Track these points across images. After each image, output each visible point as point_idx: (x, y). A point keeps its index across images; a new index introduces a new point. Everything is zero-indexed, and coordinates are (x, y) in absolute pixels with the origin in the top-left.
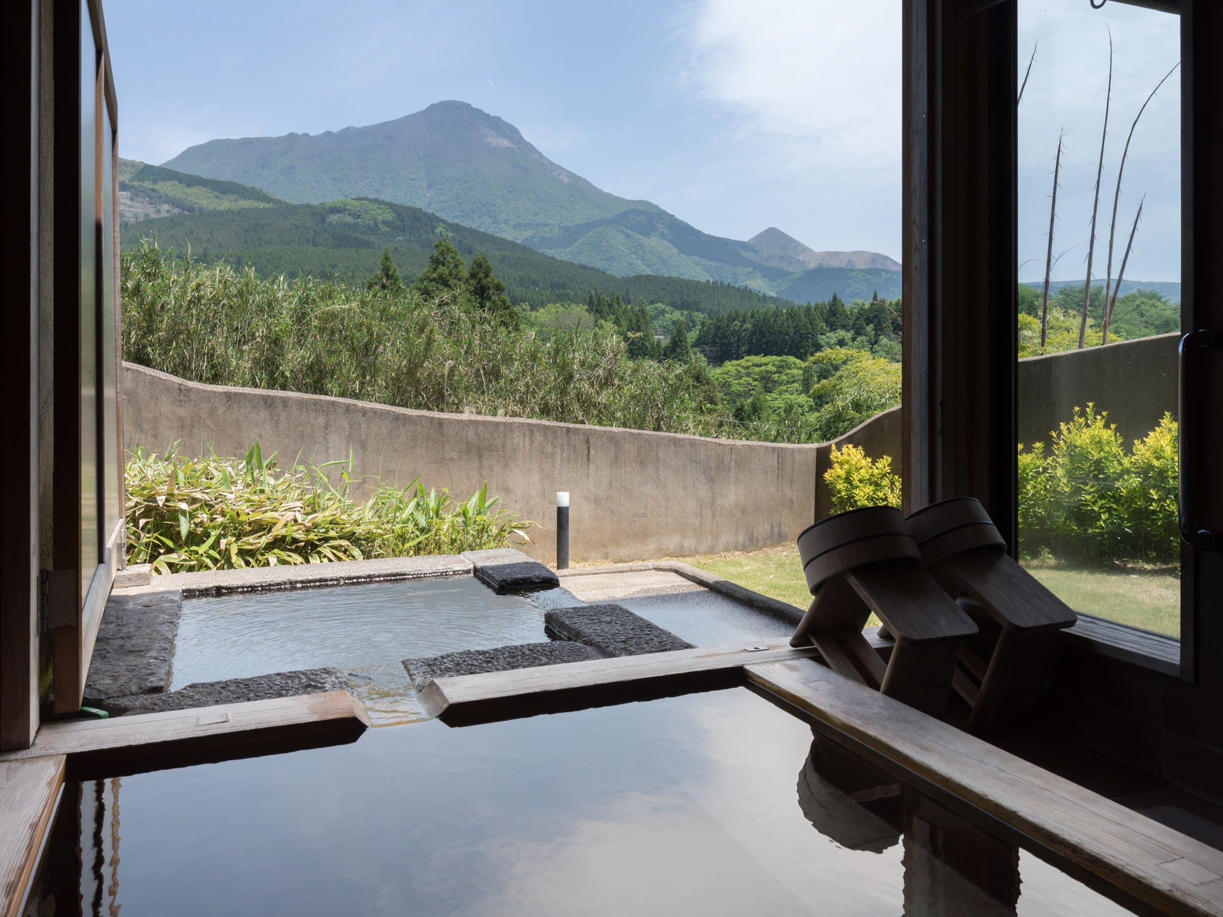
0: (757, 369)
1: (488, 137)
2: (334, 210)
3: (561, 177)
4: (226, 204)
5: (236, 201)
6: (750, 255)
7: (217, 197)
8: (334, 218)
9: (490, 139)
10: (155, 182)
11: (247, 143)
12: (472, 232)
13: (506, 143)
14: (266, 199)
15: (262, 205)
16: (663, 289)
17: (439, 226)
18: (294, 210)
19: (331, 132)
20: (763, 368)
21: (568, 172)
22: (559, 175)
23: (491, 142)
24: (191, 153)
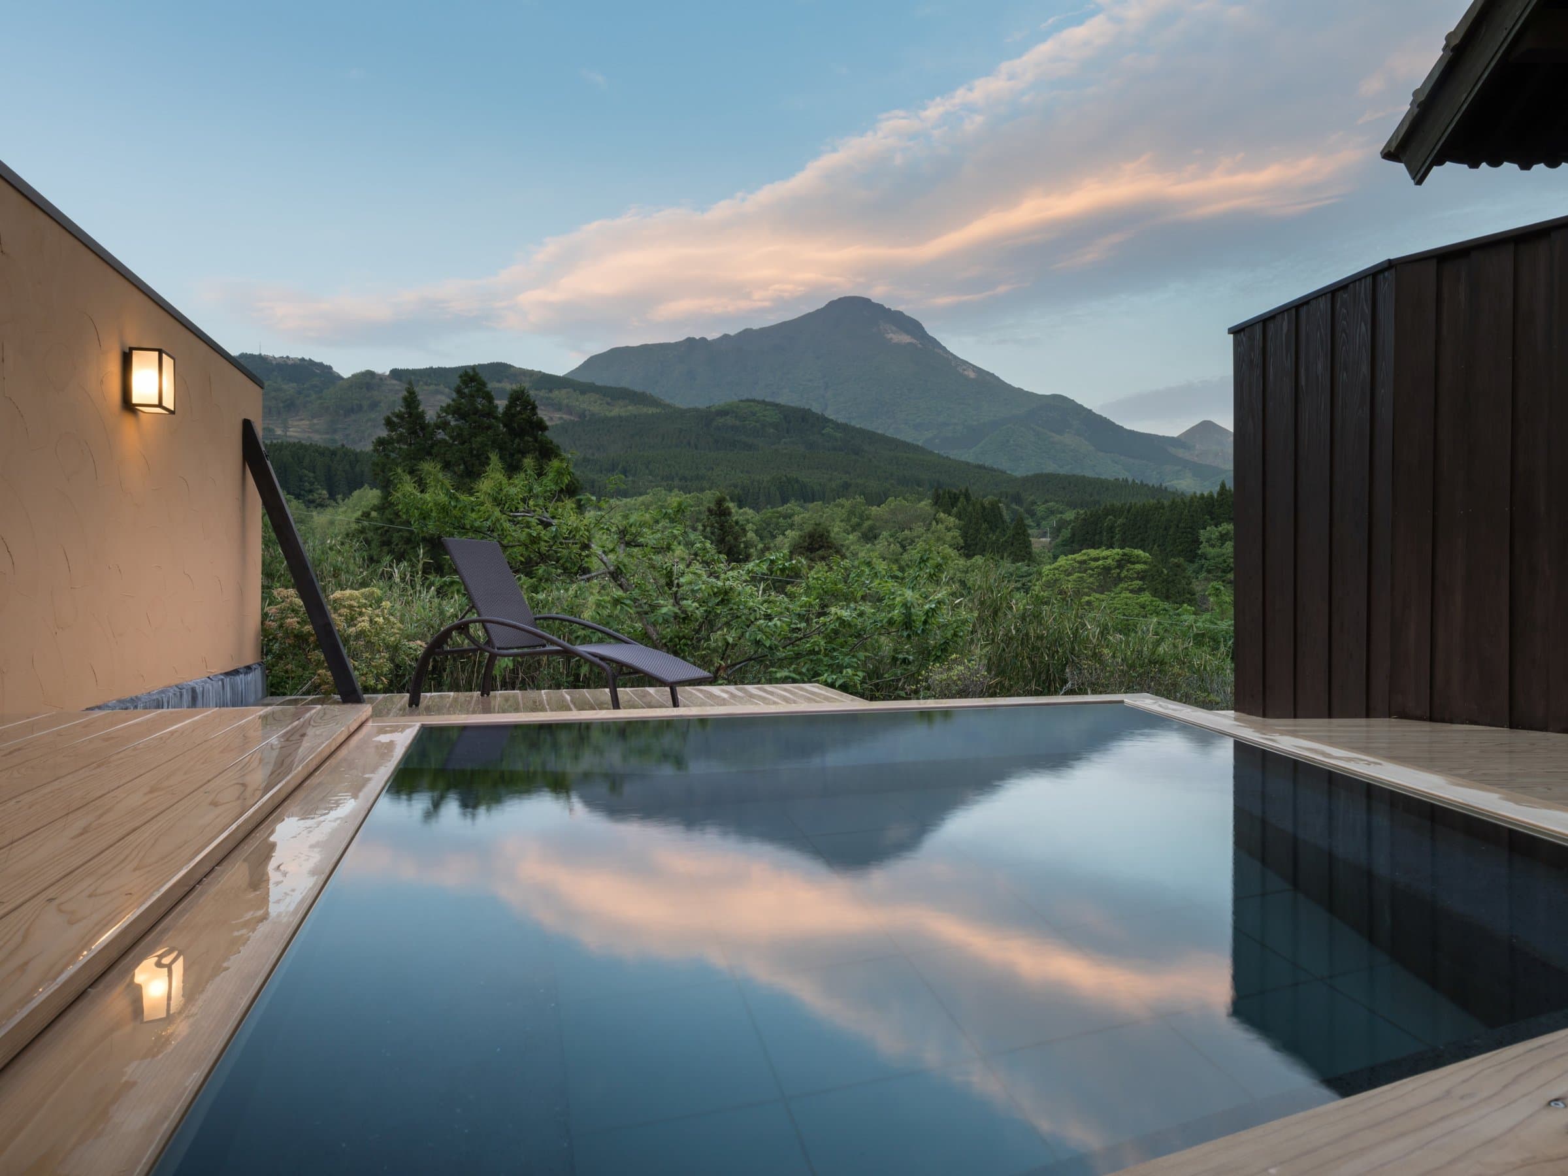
0: (1093, 564)
1: (888, 333)
2: (722, 413)
3: (966, 373)
4: (617, 410)
5: (626, 406)
6: (1181, 453)
7: (608, 404)
8: (721, 420)
9: (890, 336)
10: (551, 391)
11: (645, 348)
12: (861, 432)
13: (906, 339)
14: (655, 402)
15: (651, 410)
16: (1064, 488)
17: (828, 426)
18: (682, 413)
19: (728, 335)
20: (1100, 562)
21: (974, 366)
22: (964, 370)
23: (891, 339)
24: (592, 363)
